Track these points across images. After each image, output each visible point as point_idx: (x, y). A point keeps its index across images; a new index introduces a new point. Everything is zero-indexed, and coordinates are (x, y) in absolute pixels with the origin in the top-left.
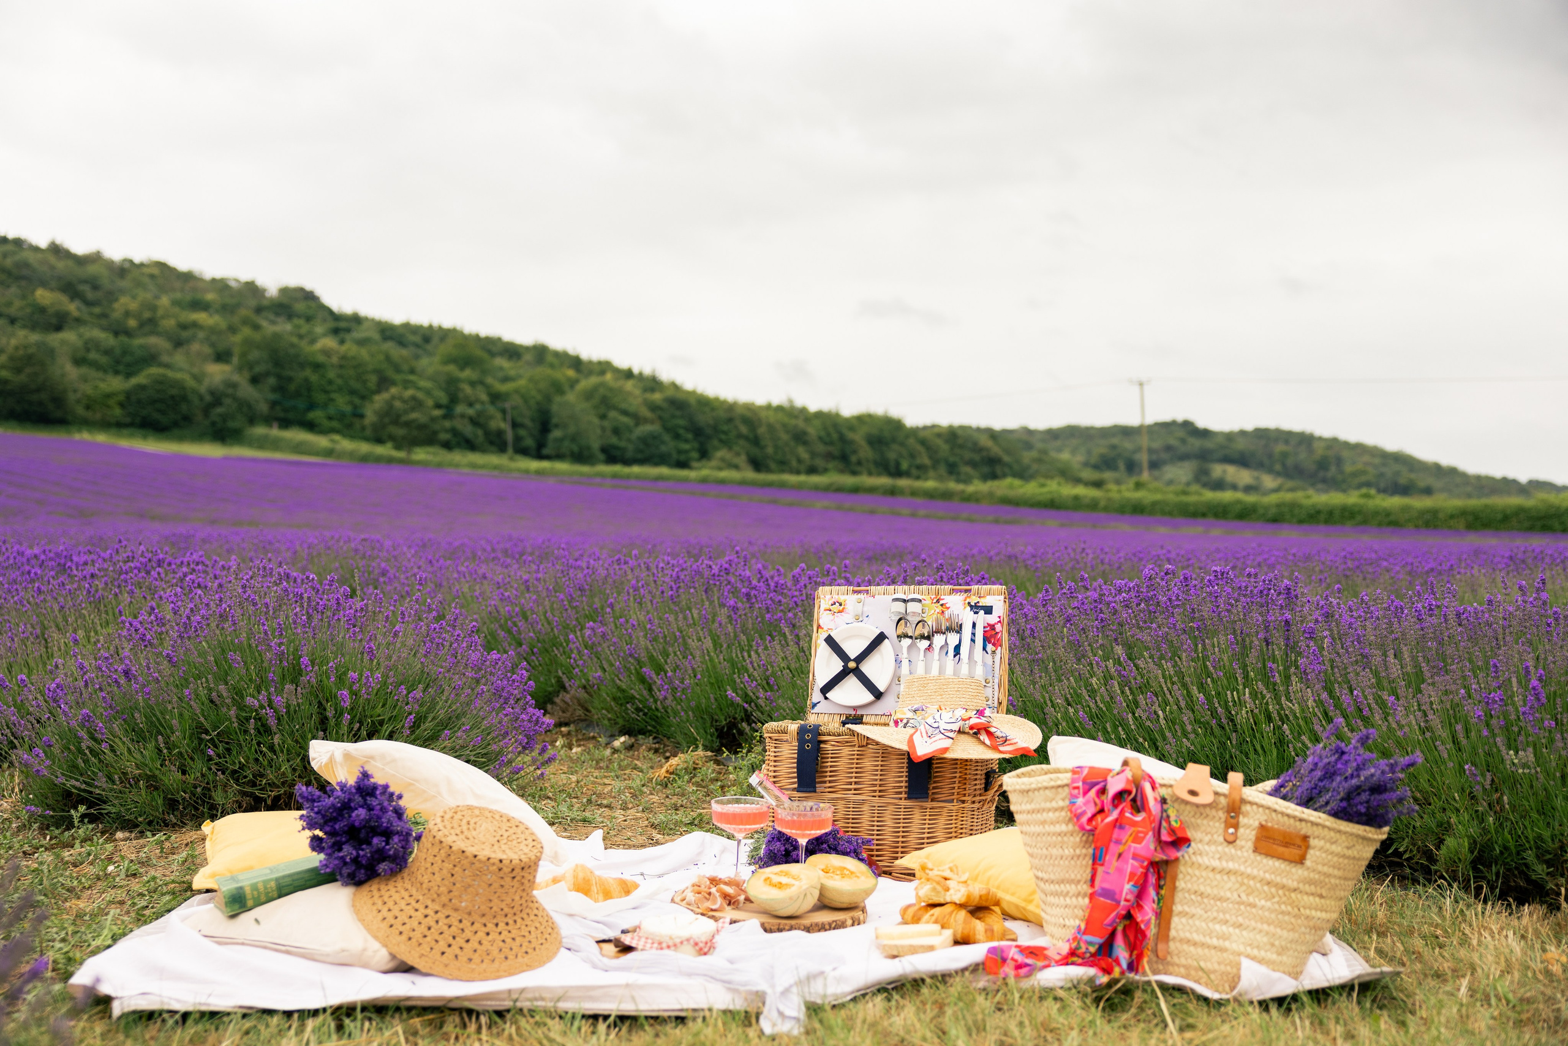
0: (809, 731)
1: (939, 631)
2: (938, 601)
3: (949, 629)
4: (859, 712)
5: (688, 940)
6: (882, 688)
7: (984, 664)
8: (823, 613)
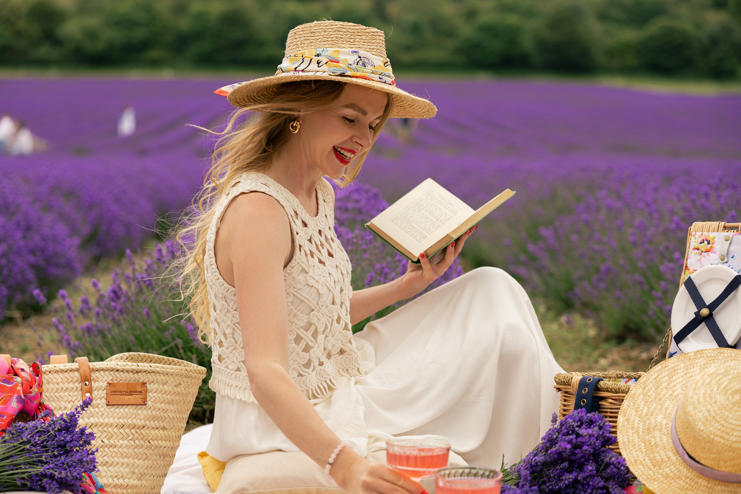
0: (587, 385)
8: (692, 253)
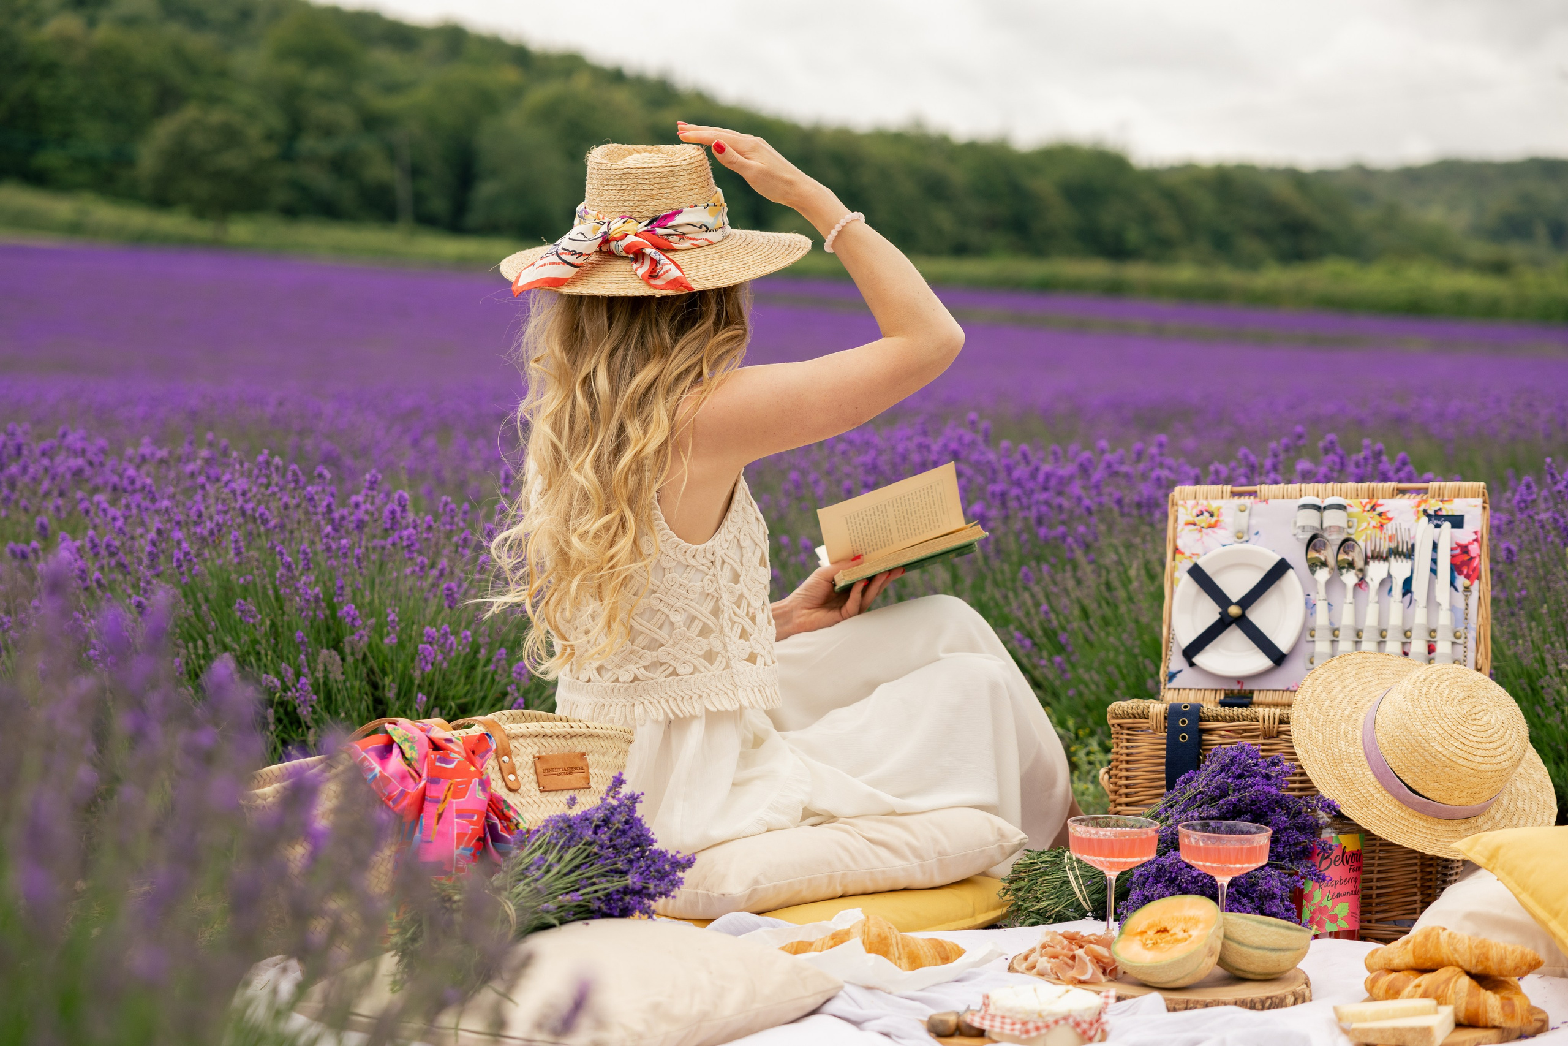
0: (1184, 714)
1: (1377, 557)
2: (1373, 508)
3: (1395, 553)
4: (1247, 687)
5: (1066, 1018)
6: (1283, 644)
7: (1452, 608)
8: (1183, 529)
